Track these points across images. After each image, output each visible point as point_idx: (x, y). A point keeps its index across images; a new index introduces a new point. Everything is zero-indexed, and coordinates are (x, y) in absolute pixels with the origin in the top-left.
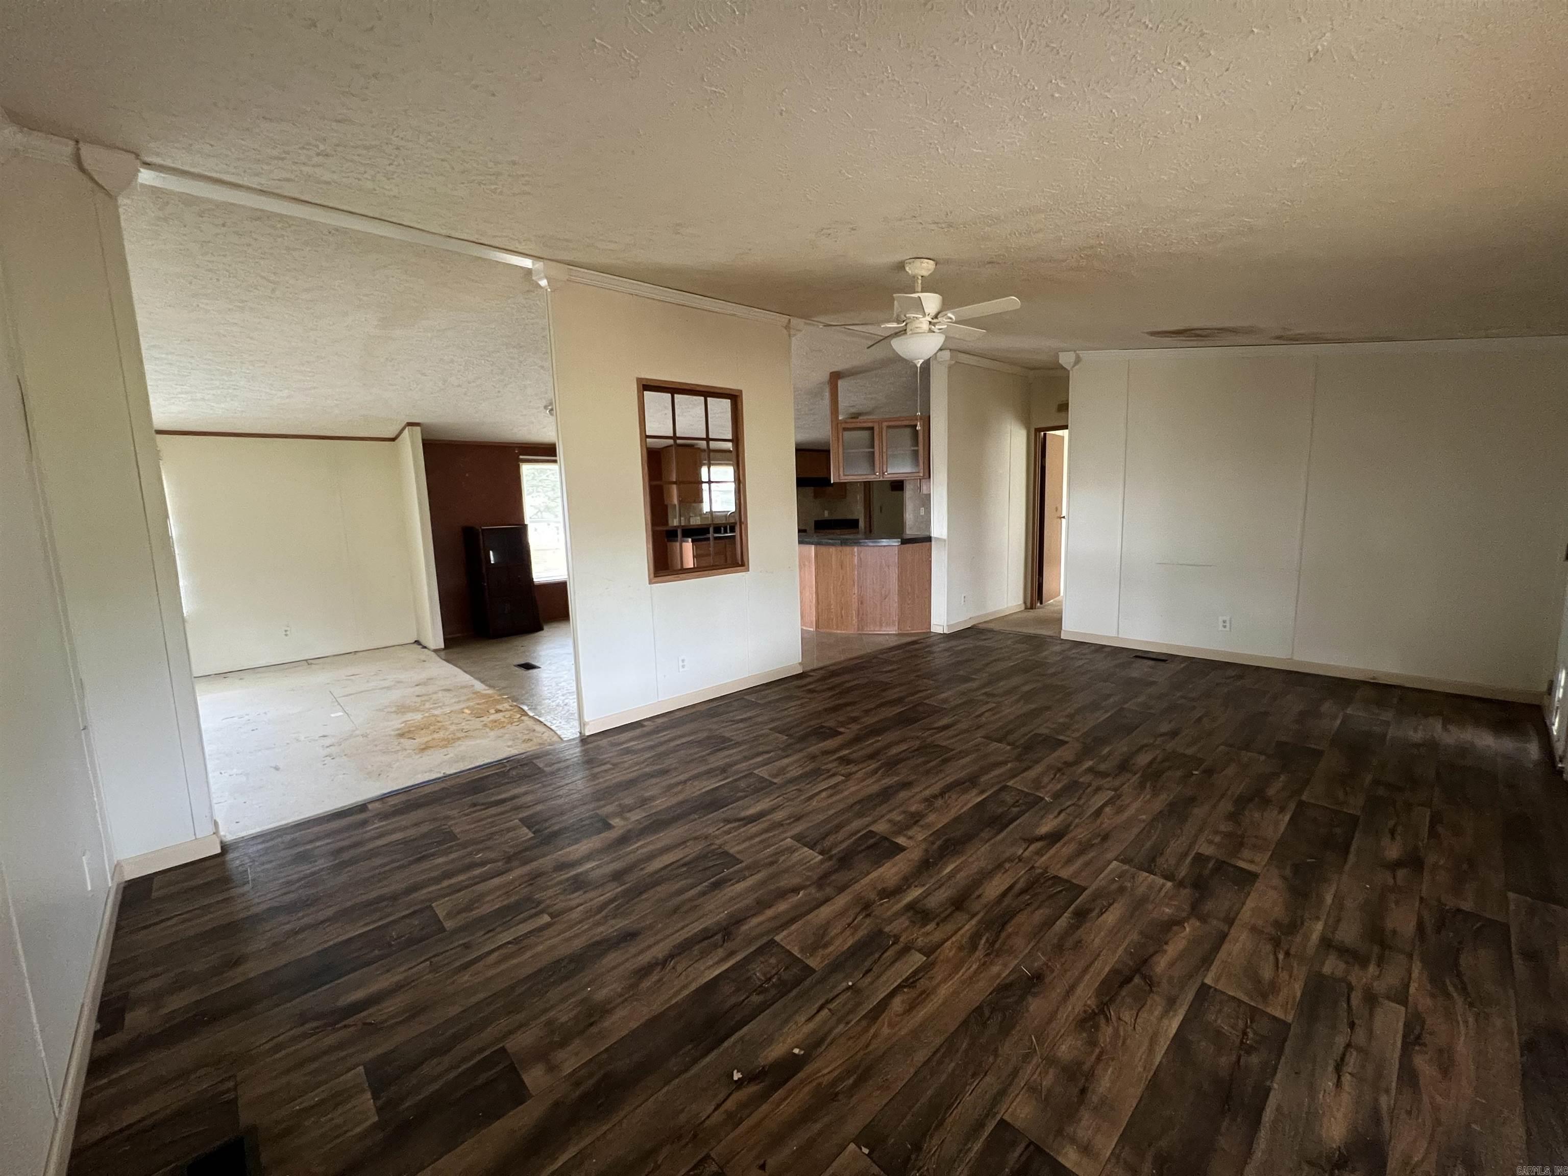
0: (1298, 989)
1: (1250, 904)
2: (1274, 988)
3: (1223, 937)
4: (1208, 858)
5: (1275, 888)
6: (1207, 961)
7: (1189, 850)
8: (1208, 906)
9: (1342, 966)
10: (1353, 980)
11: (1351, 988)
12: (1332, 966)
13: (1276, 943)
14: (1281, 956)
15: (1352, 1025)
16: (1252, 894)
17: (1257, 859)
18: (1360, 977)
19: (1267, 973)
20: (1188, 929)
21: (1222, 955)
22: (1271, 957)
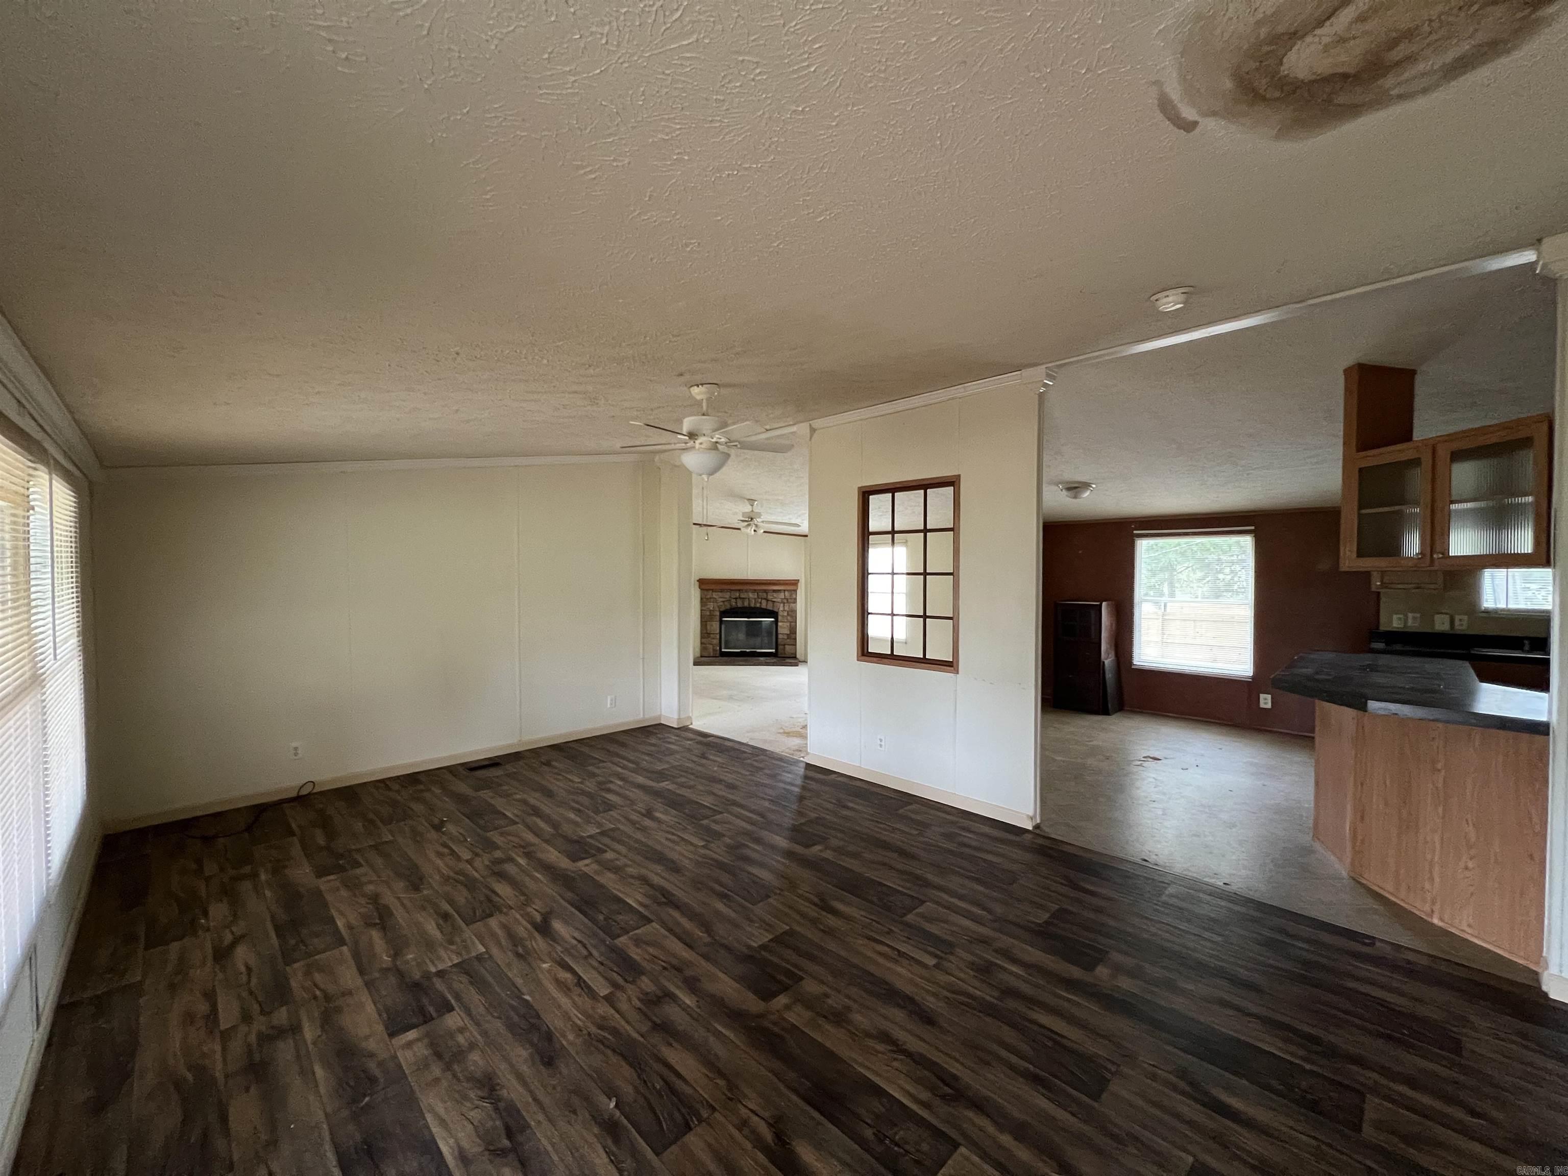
0: (294, 984)
1: (370, 1008)
2: (308, 974)
3: (361, 971)
4: (441, 1014)
5: (367, 1038)
6: (356, 956)
7: (462, 1004)
8: (392, 980)
9: (275, 1022)
10: (262, 1018)
11: (263, 1012)
12: (281, 1016)
13: (328, 998)
14: (318, 993)
15: (251, 993)
16: (377, 1016)
17: (409, 1054)
18: (260, 1024)
19: (318, 977)
20: (386, 958)
21: (352, 962)
22: (322, 986)
